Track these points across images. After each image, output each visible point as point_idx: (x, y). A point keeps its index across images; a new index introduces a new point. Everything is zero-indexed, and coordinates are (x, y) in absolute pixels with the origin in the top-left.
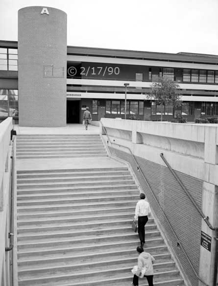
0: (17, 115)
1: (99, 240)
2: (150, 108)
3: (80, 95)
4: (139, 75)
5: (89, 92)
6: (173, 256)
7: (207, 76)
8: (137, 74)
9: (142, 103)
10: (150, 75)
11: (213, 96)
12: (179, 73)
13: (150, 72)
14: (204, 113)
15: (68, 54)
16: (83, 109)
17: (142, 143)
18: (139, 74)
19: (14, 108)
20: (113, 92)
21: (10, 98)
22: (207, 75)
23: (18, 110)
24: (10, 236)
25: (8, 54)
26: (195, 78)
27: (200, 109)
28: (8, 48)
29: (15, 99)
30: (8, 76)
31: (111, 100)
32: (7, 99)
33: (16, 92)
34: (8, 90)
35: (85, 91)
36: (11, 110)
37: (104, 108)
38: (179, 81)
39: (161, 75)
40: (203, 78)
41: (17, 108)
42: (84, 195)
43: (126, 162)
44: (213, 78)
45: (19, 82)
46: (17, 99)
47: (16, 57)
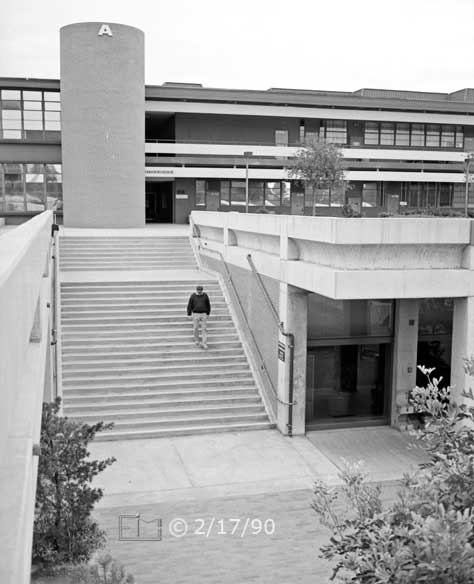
0: (60, 208)
1: (165, 363)
2: (302, 195)
3: (172, 172)
4: (282, 135)
5: (187, 166)
6: (257, 382)
7: (410, 134)
8: (277, 132)
9: (288, 185)
10: (302, 133)
11: (419, 171)
12: (356, 130)
13: (302, 128)
14: (405, 204)
15: (147, 99)
16: (178, 197)
17: (236, 245)
18: (280, 132)
19: (55, 197)
20: (231, 167)
21: (47, 179)
22: (410, 131)
23: (62, 200)
24: (53, 333)
25: (43, 102)
26: (387, 138)
27: (397, 196)
28: (43, 90)
29: (55, 179)
30: (44, 139)
31: (230, 180)
32: (42, 181)
33: (58, 168)
34: (45, 164)
35: (180, 166)
36: (50, 199)
37: (217, 194)
38: (356, 144)
39: (322, 134)
40: (402, 138)
41: (60, 196)
42: (151, 313)
43: (217, 274)
44: (423, 137)
45: (63, 152)
46: (59, 181)
47: (58, 107)
